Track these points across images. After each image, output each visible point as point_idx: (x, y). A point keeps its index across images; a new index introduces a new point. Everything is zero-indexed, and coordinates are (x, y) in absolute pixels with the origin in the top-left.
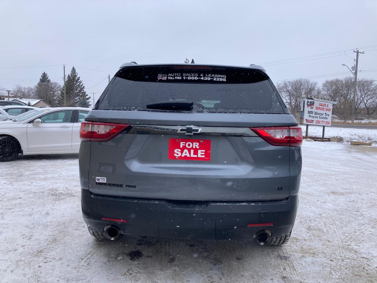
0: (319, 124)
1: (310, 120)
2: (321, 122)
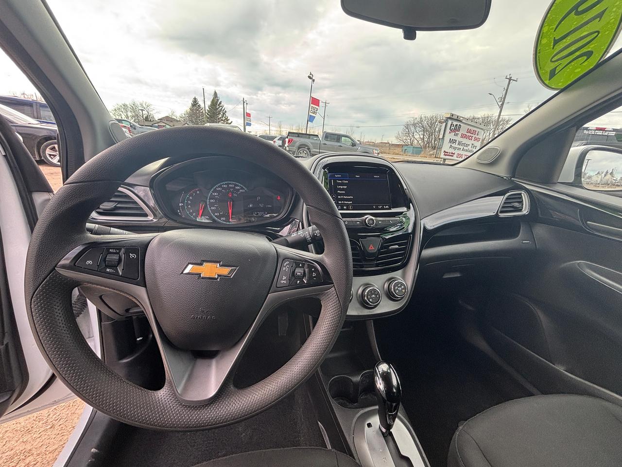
1: (450, 153)
2: (464, 156)
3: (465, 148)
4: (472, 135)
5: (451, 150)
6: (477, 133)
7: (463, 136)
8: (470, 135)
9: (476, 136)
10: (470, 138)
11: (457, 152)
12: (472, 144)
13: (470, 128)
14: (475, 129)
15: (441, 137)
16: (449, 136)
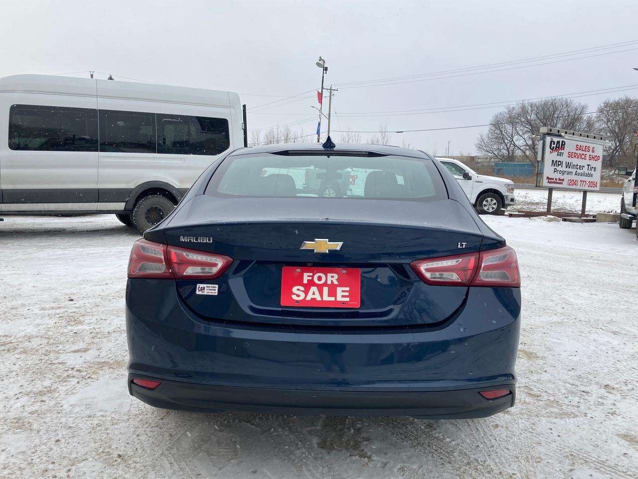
0: (574, 187)
1: (556, 179)
2: (579, 183)
3: (578, 171)
4: (584, 153)
5: (557, 176)
6: (591, 149)
7: (571, 155)
8: (582, 152)
9: (590, 153)
10: (583, 157)
11: (566, 177)
12: (589, 165)
13: (580, 144)
14: (588, 145)
15: (539, 158)
16: (550, 156)
